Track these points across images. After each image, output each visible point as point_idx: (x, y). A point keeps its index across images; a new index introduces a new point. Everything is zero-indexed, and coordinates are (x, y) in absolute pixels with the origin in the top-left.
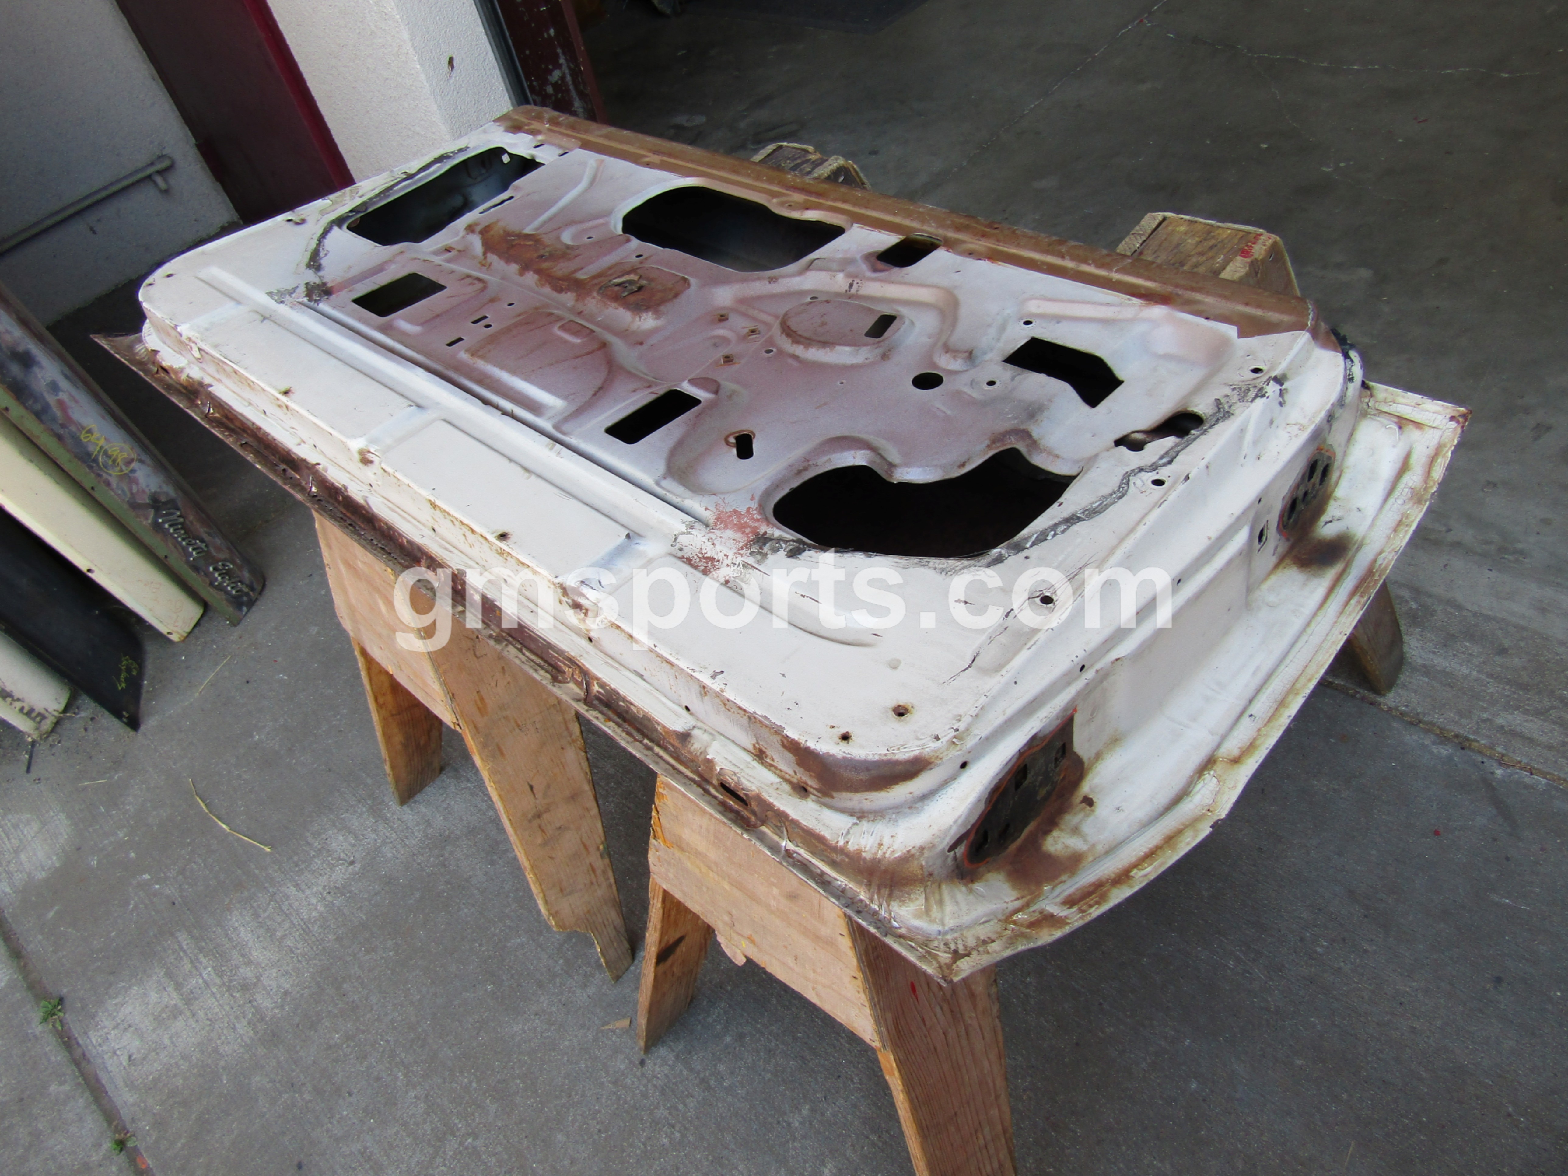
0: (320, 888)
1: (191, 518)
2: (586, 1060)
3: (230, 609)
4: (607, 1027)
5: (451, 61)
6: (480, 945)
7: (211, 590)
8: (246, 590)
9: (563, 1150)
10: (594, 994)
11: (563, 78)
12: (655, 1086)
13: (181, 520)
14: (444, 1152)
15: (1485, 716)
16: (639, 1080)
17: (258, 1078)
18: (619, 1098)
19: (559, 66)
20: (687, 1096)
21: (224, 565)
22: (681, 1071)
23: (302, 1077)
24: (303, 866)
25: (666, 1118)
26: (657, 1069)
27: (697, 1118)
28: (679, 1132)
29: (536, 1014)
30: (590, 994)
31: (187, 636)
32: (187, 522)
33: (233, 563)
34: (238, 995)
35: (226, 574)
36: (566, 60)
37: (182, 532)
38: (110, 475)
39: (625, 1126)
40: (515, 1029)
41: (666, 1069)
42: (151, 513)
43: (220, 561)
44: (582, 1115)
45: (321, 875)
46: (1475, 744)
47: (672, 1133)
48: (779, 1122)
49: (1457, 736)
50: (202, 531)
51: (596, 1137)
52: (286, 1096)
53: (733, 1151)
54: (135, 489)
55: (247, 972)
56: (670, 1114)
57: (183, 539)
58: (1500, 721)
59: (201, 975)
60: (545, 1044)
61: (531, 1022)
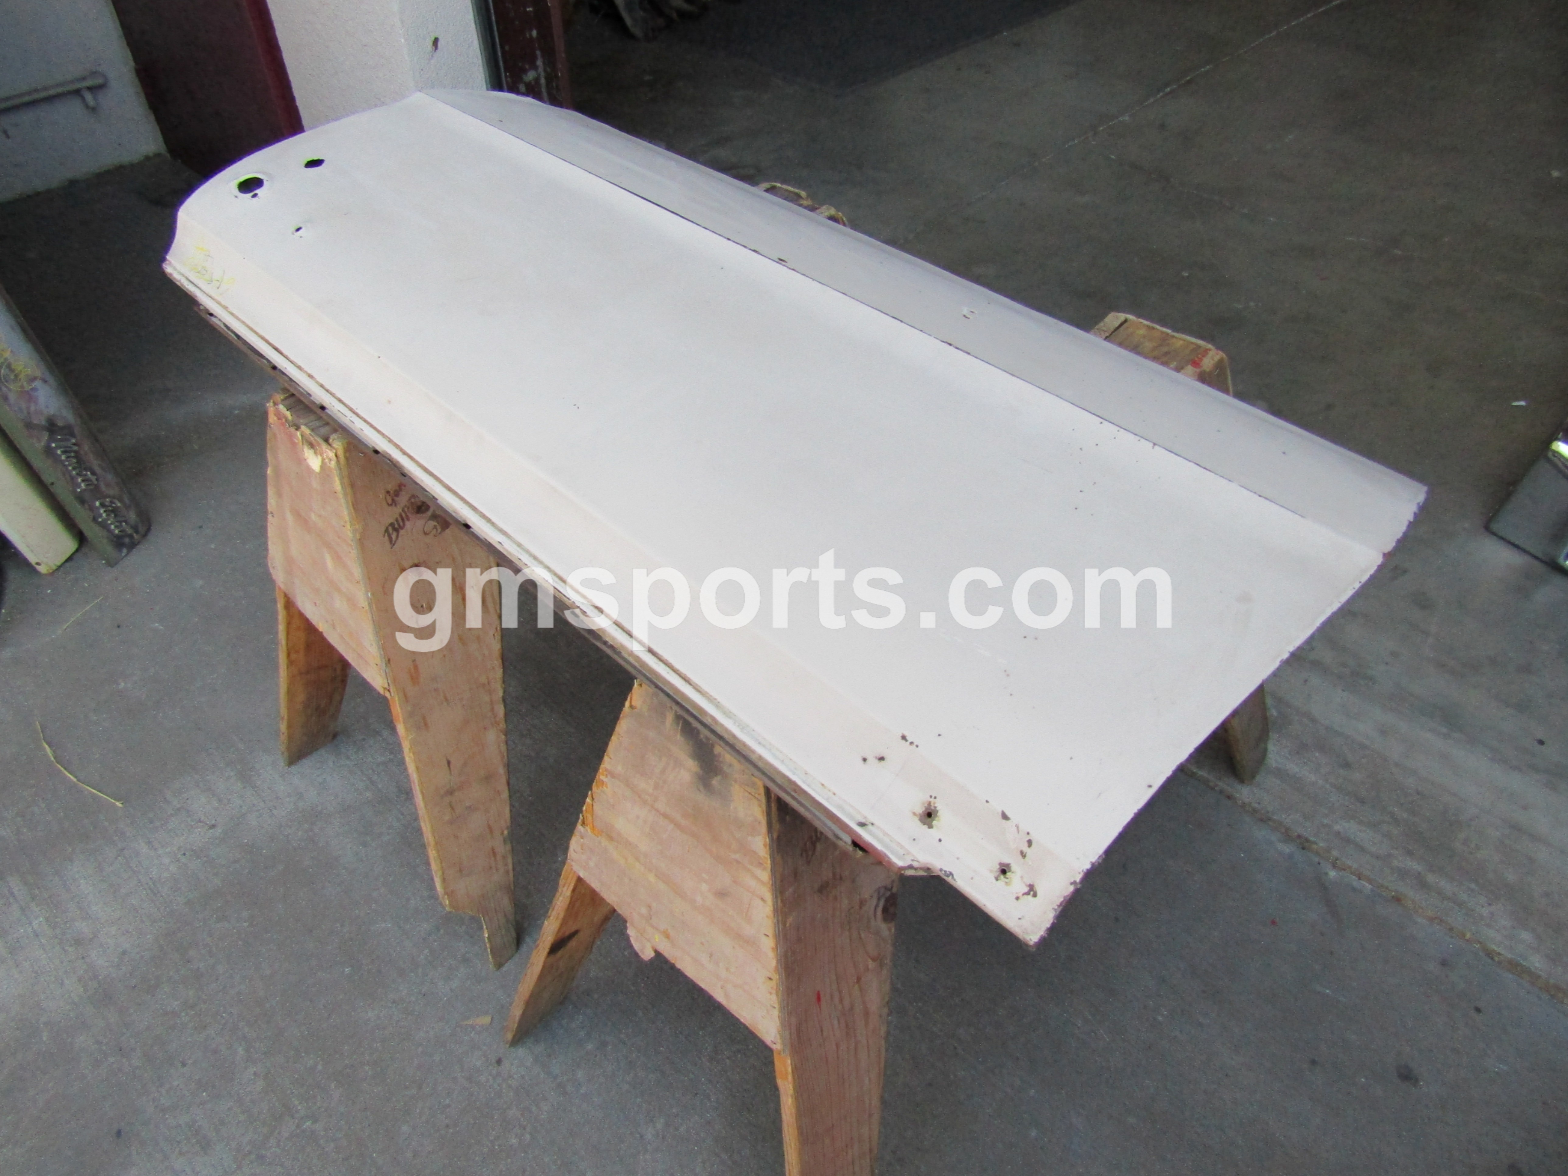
0: (175, 849)
1: (86, 448)
2: (441, 1053)
3: (109, 549)
4: (467, 1023)
5: (436, 42)
6: (342, 926)
7: (92, 525)
8: (129, 531)
9: (406, 1142)
10: (456, 987)
11: (537, 80)
12: (510, 1086)
13: (76, 448)
14: (279, 1133)
15: (1325, 821)
16: (494, 1078)
17: (82, 1038)
18: (471, 1094)
19: (535, 68)
20: (542, 1099)
21: (111, 502)
22: (538, 1073)
23: (132, 1040)
24: (158, 824)
25: (517, 1119)
26: (514, 1069)
27: (549, 1122)
28: (531, 1134)
29: (394, 1002)
30: (453, 987)
31: (57, 570)
32: (82, 452)
33: (121, 500)
34: (70, 949)
35: (112, 511)
36: (544, 63)
37: (74, 461)
38: (10, 390)
39: (475, 1123)
40: (370, 1014)
41: (523, 1070)
42: (45, 436)
43: (109, 496)
44: (430, 1108)
45: (177, 835)
46: (1315, 846)
47: (523, 1134)
48: (632, 1133)
49: (1299, 836)
50: (95, 463)
51: (443, 1132)
52: (112, 1060)
53: (583, 1157)
54: (33, 408)
55: (83, 927)
56: (522, 1115)
57: (74, 469)
58: (1337, 828)
59: (30, 923)
60: (400, 1031)
61: (387, 1010)
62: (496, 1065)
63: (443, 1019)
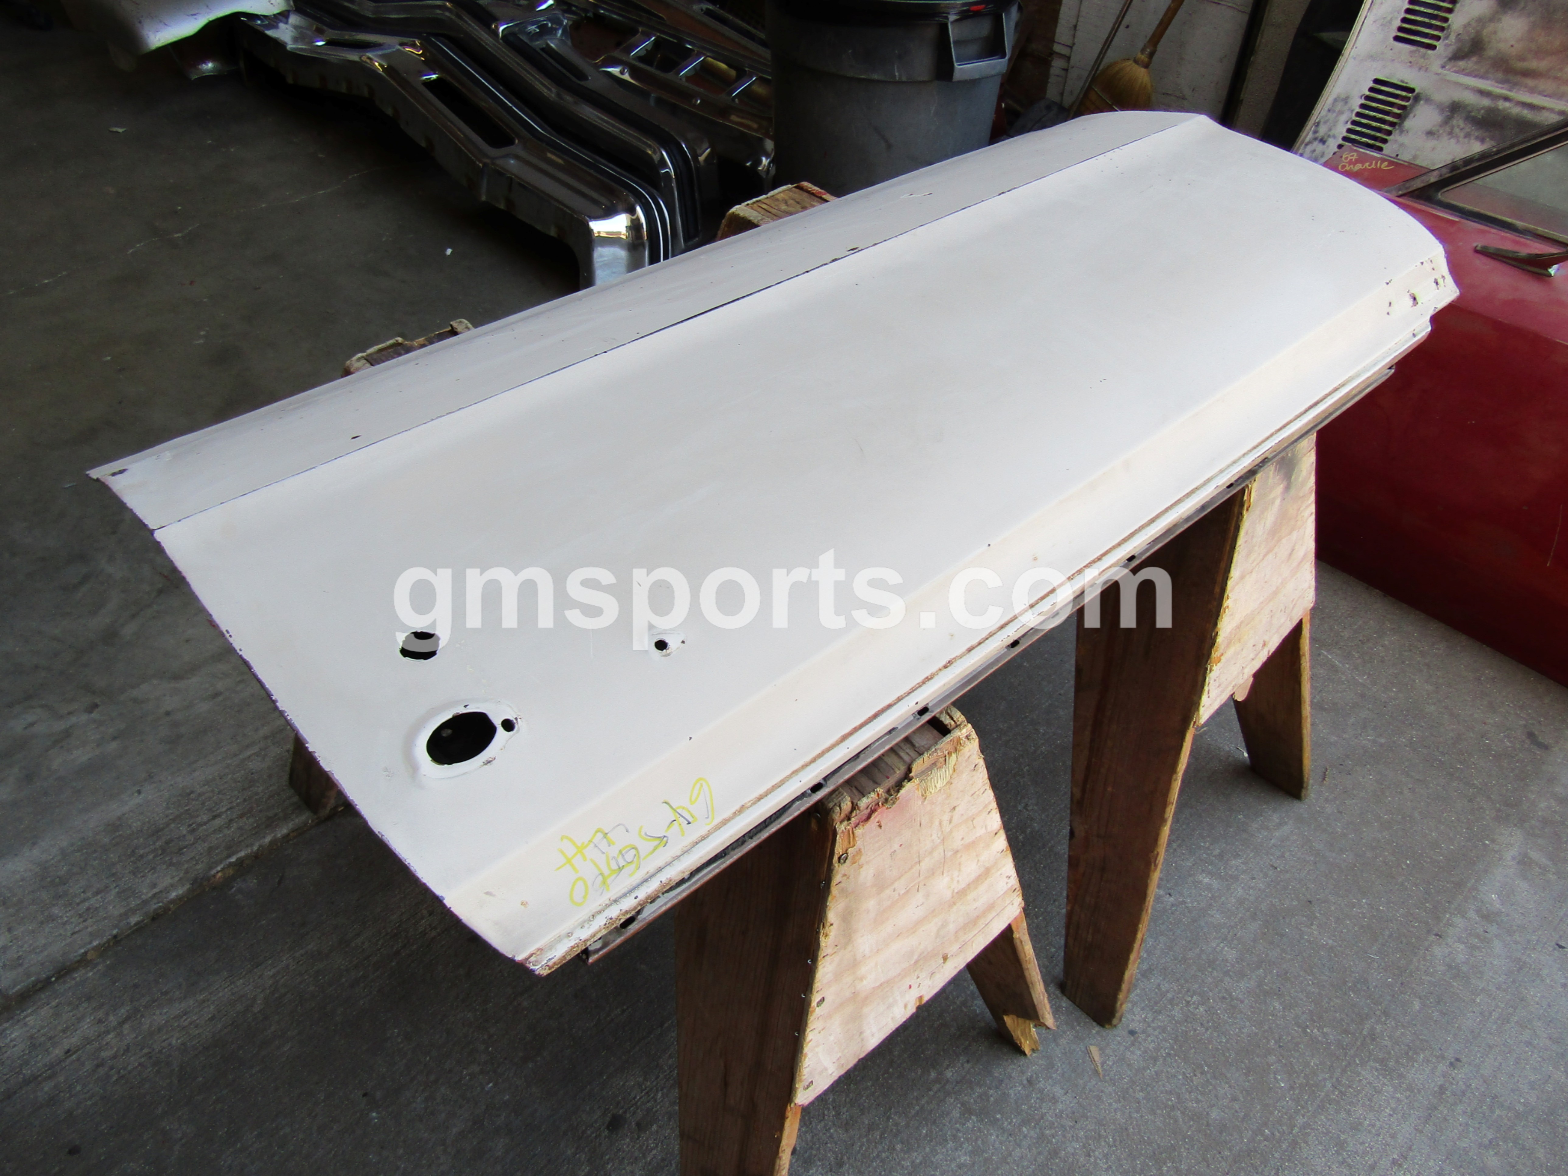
2: (1134, 1092)
4: (1100, 1069)
9: (1227, 1111)
10: (1062, 1089)
12: (1154, 1019)
16: (1149, 1036)
18: (1169, 1054)
20: (1160, 989)
22: (1137, 995)
25: (1182, 1009)
26: (1137, 1018)
27: (1178, 980)
28: (1192, 997)
29: (1089, 1156)
30: (1062, 1092)
39: (1194, 1047)
41: (1137, 1010)
44: (1190, 1093)
47: (1194, 1003)
48: (1172, 913)
51: (1209, 1076)
53: (1202, 950)
56: (1177, 1005)
60: (1121, 1142)
61: (1098, 1161)
62: (1137, 1035)
63: (1099, 1098)
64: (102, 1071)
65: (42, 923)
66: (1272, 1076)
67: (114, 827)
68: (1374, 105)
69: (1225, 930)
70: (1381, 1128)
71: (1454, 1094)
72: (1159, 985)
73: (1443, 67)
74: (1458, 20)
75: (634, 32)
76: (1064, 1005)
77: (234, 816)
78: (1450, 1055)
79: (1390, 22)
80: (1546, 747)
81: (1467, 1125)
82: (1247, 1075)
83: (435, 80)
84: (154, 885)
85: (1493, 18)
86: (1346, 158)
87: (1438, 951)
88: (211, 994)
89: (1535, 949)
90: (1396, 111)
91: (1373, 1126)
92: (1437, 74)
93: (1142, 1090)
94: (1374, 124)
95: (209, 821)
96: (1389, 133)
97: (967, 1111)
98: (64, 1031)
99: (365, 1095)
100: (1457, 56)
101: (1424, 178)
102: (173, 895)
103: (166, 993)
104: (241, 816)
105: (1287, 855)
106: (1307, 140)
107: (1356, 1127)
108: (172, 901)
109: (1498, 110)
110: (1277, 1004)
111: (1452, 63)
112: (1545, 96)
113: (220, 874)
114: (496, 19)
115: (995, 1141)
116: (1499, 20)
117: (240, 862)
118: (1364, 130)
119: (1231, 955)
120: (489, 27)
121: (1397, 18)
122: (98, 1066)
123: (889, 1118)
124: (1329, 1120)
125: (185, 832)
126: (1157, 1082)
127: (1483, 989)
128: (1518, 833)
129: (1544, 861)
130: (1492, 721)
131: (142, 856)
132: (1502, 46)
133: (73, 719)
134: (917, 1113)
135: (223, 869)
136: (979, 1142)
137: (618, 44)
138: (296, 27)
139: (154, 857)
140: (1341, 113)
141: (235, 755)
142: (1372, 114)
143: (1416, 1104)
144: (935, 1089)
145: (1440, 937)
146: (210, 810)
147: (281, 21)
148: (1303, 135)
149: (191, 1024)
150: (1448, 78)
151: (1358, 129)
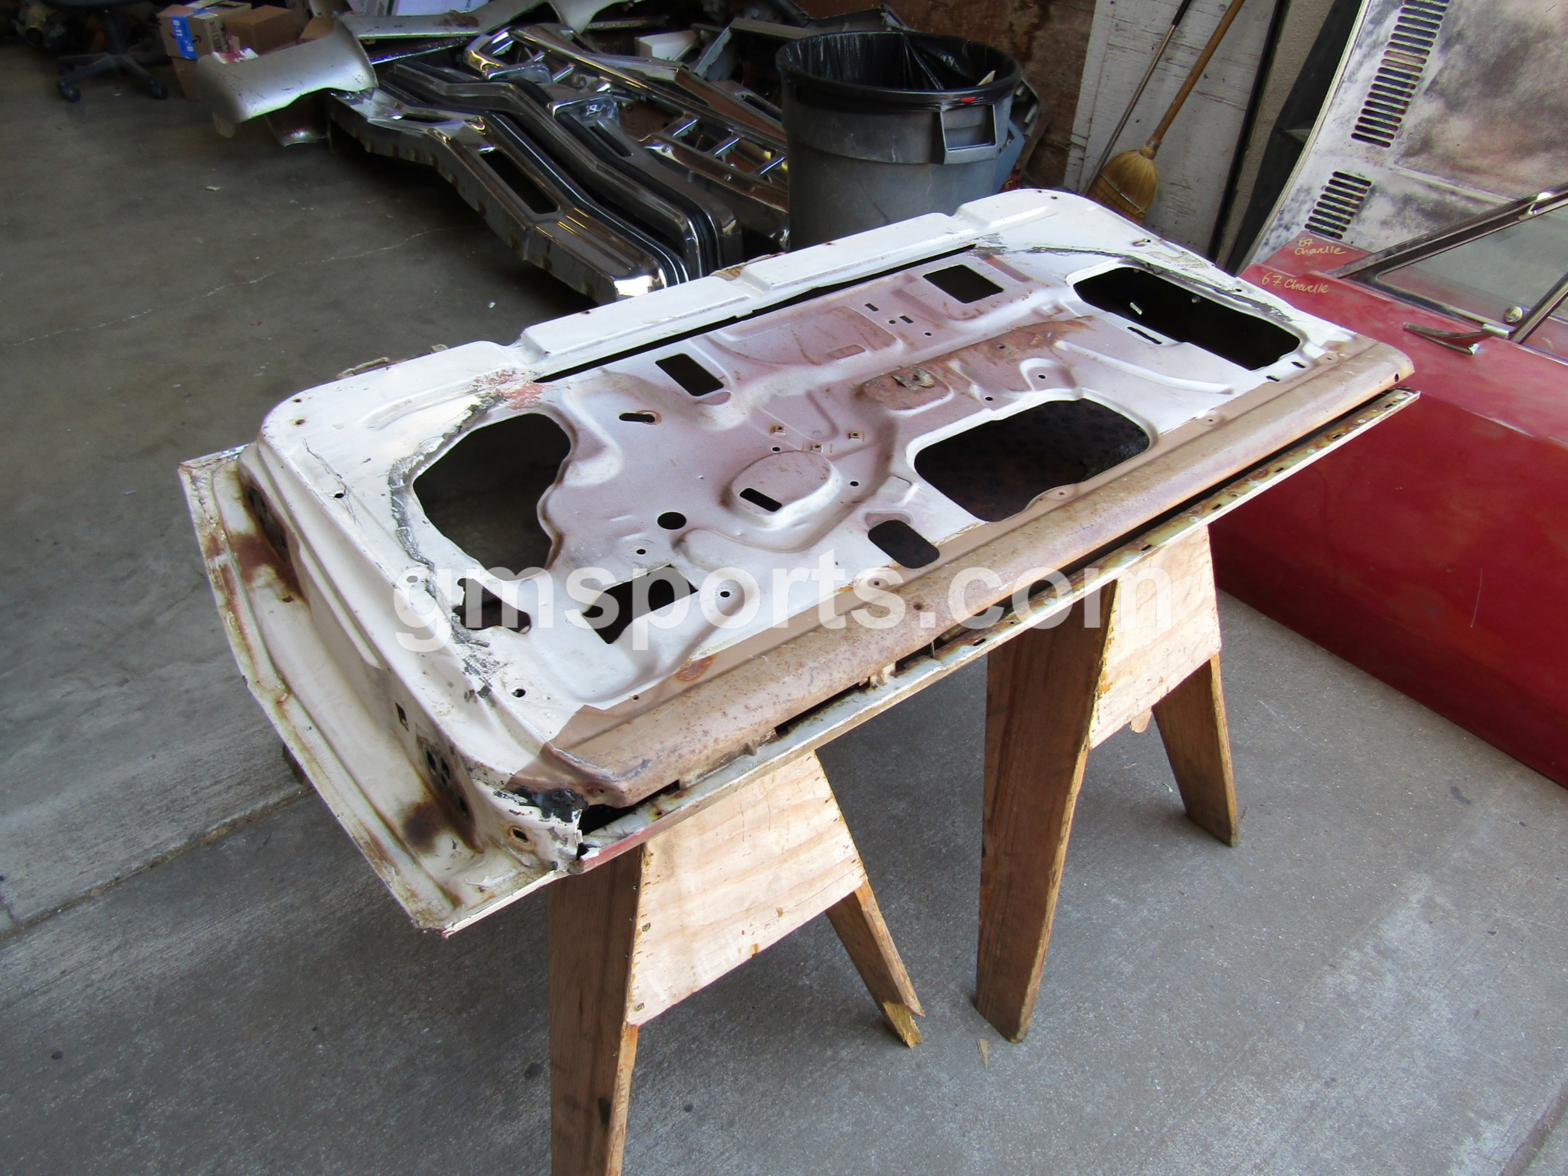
2: (1016, 1084)
4: (986, 1061)
10: (948, 1075)
16: (1038, 1034)
18: (1054, 1053)
25: (1072, 1013)
27: (1073, 987)
28: (1084, 1003)
29: (964, 1136)
30: (947, 1077)
39: (1079, 1048)
40: (977, 1159)
44: (1068, 1088)
47: (1085, 1009)
51: (1089, 1075)
53: (1100, 962)
56: (1069, 1009)
60: (996, 1126)
61: (972, 1141)
63: (981, 1086)
64: (90, 991)
65: (56, 862)
66: (1150, 1080)
67: (127, 785)
68: (1334, 196)
69: (1125, 946)
70: (1248, 1134)
71: (1324, 1109)
72: (1054, 990)
73: (1396, 163)
74: (1409, 121)
75: (680, 114)
76: (961, 1001)
77: (234, 783)
78: (1327, 1074)
79: (1348, 121)
80: (1468, 802)
81: (1332, 1138)
82: (1125, 1077)
83: (492, 152)
84: (156, 837)
85: (1442, 119)
86: (1302, 243)
87: (1329, 980)
88: (193, 933)
89: (1426, 985)
90: (1354, 202)
91: (1241, 1132)
92: (1390, 169)
93: (1023, 1083)
94: (1334, 213)
95: (211, 785)
96: (1348, 222)
97: (856, 1087)
98: (63, 955)
99: (315, 1029)
100: (1409, 153)
101: (1362, 262)
102: (172, 846)
103: (154, 930)
104: (239, 784)
105: (1196, 883)
106: (1272, 227)
107: (1224, 1132)
108: (171, 853)
109: (1445, 202)
110: (1165, 1016)
111: (1404, 160)
112: (1489, 191)
113: (214, 832)
114: (551, 99)
115: (877, 1115)
116: (1446, 121)
117: (233, 825)
118: (1325, 219)
119: (1127, 969)
120: (544, 106)
121: (1354, 118)
122: (88, 986)
123: (782, 1087)
124: (1198, 1123)
125: (188, 794)
126: (1039, 1077)
127: (1369, 1018)
128: (1427, 879)
129: (1449, 906)
130: (1418, 775)
131: (148, 812)
132: (1450, 145)
133: (105, 692)
134: (809, 1086)
135: (218, 828)
136: (863, 1116)
137: (665, 125)
138: (379, 104)
139: (160, 813)
140: (1304, 202)
141: (241, 731)
142: (1332, 204)
143: (1286, 1116)
144: (829, 1065)
145: (1334, 967)
146: (213, 776)
147: (366, 97)
148: (1268, 222)
149: (172, 957)
150: (1401, 173)
151: (1319, 217)
